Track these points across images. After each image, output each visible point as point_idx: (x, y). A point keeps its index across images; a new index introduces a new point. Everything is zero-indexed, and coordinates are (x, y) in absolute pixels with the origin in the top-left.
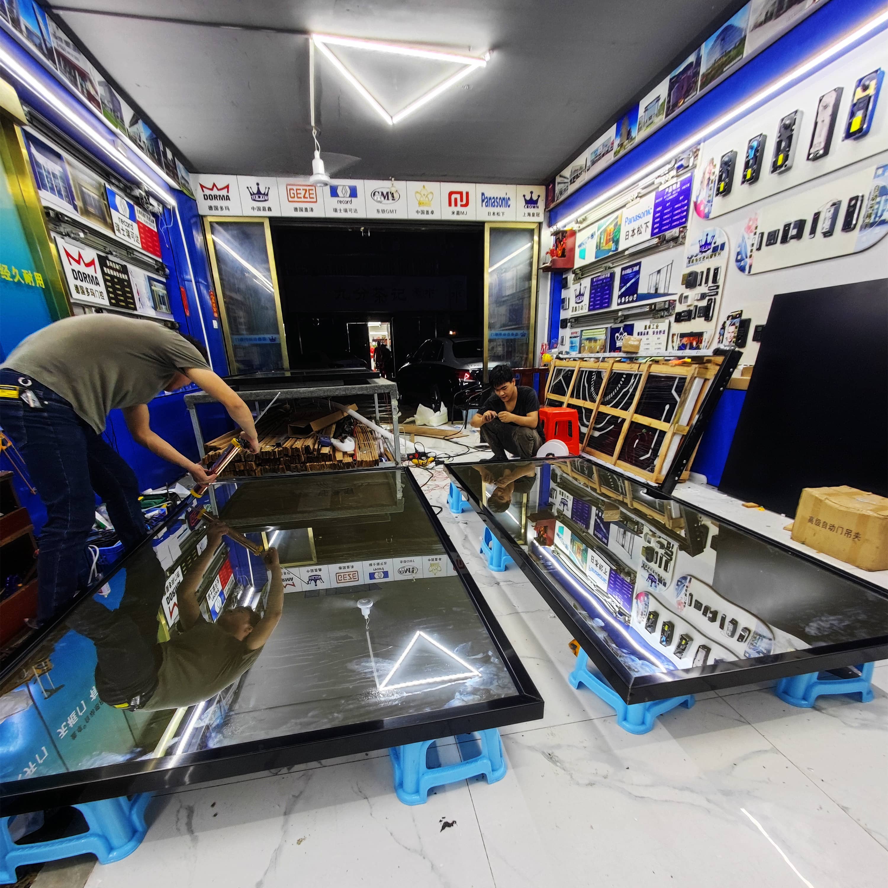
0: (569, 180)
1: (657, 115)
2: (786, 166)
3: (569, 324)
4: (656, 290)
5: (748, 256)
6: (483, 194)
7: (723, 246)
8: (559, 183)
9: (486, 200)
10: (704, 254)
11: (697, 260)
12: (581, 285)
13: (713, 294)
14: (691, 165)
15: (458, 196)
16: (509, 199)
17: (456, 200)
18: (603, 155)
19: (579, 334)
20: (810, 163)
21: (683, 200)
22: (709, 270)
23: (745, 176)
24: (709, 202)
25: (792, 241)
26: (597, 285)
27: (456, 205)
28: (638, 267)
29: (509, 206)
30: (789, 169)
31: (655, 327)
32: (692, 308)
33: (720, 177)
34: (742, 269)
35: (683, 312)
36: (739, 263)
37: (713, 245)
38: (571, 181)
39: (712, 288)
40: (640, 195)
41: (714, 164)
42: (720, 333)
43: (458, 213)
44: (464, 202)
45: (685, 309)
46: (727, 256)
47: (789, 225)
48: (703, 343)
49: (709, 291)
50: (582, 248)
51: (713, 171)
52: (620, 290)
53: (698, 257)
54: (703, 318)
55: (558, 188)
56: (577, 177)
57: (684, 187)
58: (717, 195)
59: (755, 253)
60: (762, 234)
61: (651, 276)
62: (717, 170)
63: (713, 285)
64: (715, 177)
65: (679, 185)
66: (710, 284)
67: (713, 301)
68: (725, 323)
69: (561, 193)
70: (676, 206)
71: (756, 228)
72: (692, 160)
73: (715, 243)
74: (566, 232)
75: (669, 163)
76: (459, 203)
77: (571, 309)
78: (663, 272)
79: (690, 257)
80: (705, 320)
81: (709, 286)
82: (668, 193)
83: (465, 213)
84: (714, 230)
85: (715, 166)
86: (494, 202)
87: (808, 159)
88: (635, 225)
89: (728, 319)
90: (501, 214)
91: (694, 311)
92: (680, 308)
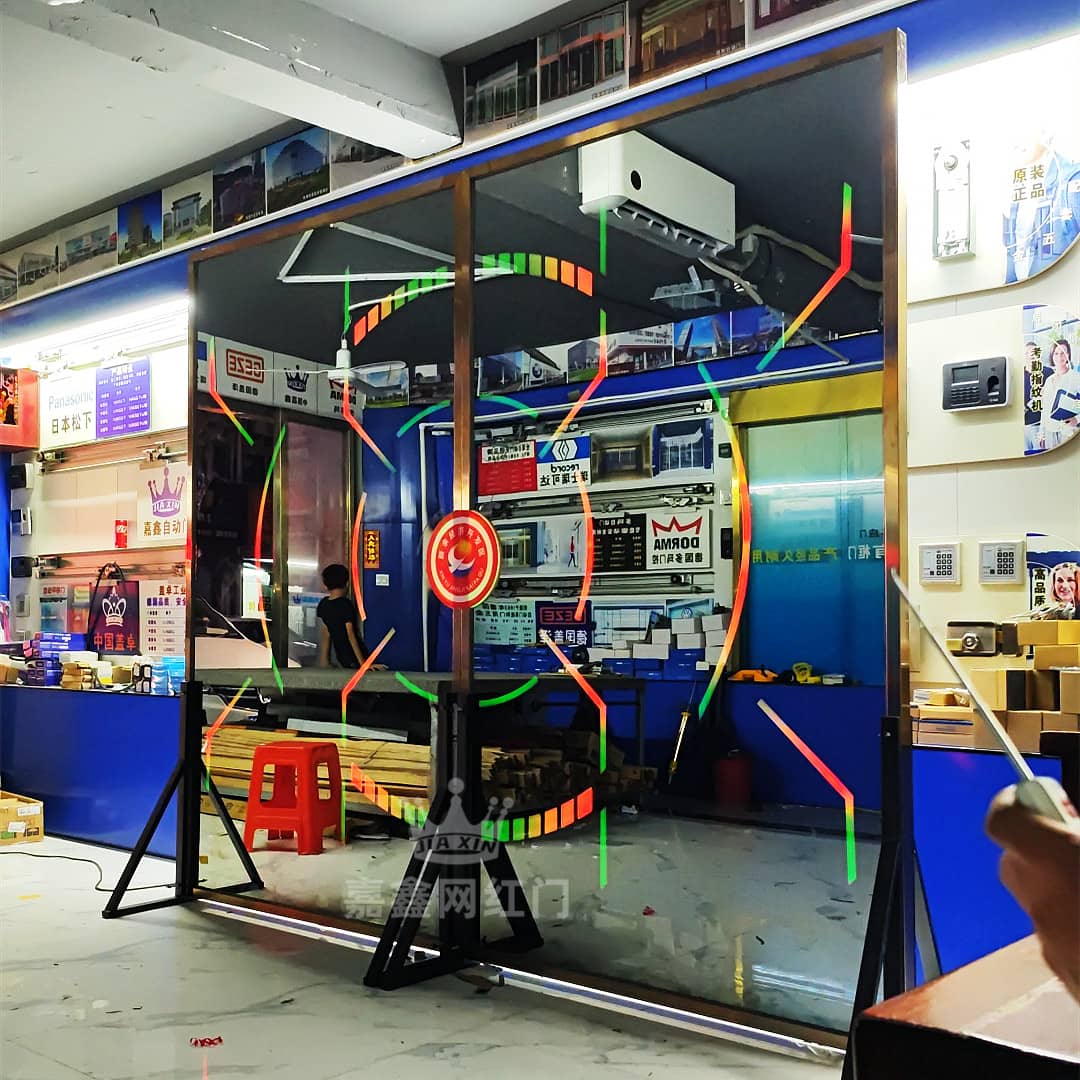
0: (17, 277)
1: (197, 221)
18: (95, 253)
56: (38, 275)
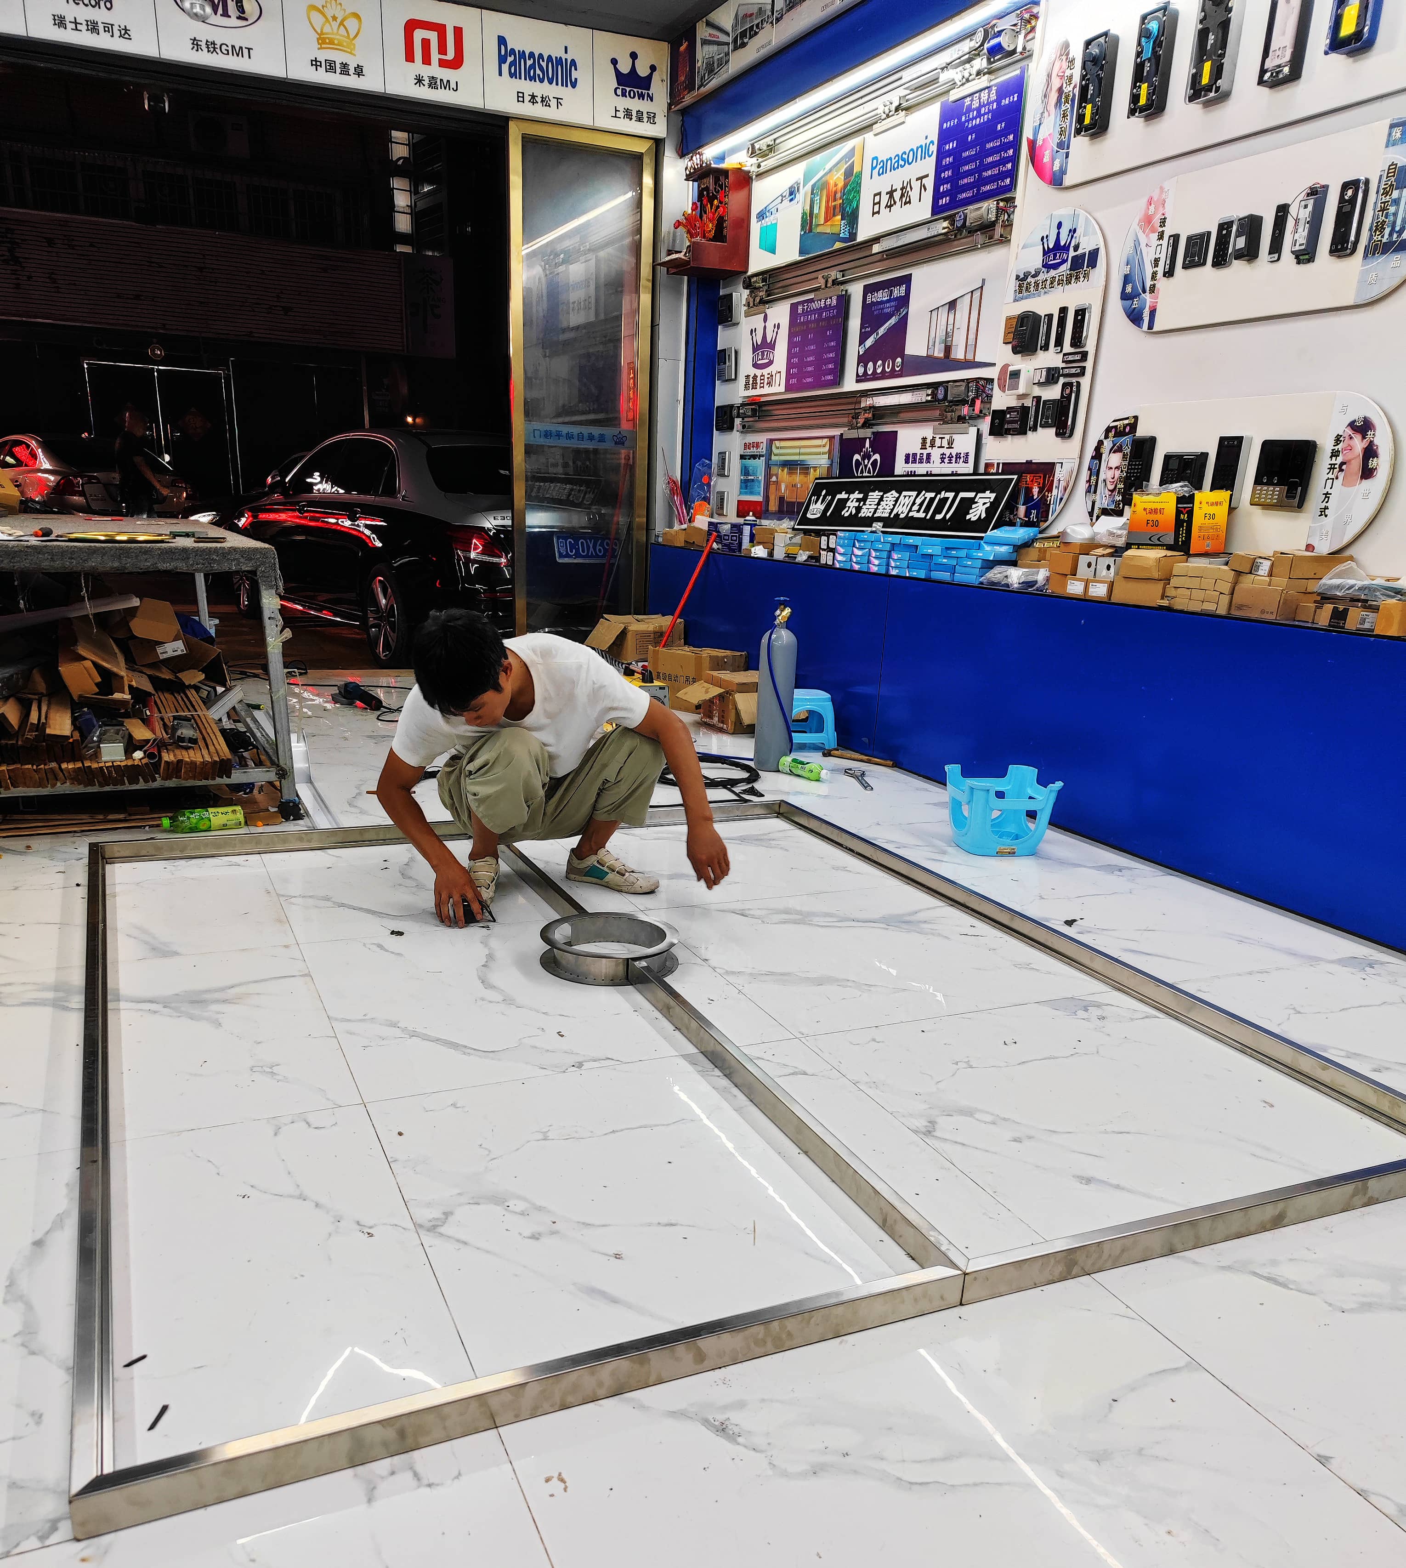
0: (730, 40)
2: (1217, 91)
3: (738, 421)
4: (948, 349)
5: (1148, 289)
6: (502, 41)
7: (1094, 255)
8: (705, 42)
9: (510, 59)
10: (1053, 273)
11: (1037, 284)
12: (765, 320)
13: (1073, 371)
14: (1019, 49)
15: (433, 36)
16: (573, 63)
17: (426, 43)
19: (763, 450)
20: (1265, 90)
21: (1004, 133)
22: (1063, 310)
23: (1135, 98)
24: (1061, 145)
25: (1236, 263)
26: (808, 322)
27: (427, 60)
28: (904, 287)
29: (574, 85)
30: (1224, 96)
31: (945, 443)
32: (1028, 403)
33: (1084, 90)
34: (1135, 317)
35: (1010, 409)
36: (1129, 302)
37: (1072, 253)
38: (735, 41)
39: (1070, 358)
40: (905, 105)
41: (1071, 56)
42: (1090, 469)
43: (433, 83)
44: (450, 55)
45: (1013, 403)
46: (1102, 283)
47: (1230, 224)
48: (1055, 491)
49: (1064, 365)
50: (768, 221)
51: (1068, 73)
52: (862, 341)
53: (1041, 277)
54: (1053, 430)
55: (703, 54)
56: (752, 33)
57: (1006, 101)
58: (1078, 132)
59: (1162, 283)
60: (1176, 238)
61: (934, 313)
62: (1077, 73)
63: (1072, 350)
64: (1073, 89)
65: (993, 97)
66: (1067, 347)
67: (1074, 389)
68: (1100, 443)
69: (711, 70)
70: (990, 145)
71: (1163, 222)
72: (1021, 37)
73: (1076, 248)
74: (725, 173)
75: (969, 35)
76: (435, 56)
77: (742, 380)
78: (963, 307)
79: (1022, 276)
80: (1058, 434)
81: (1064, 351)
82: (970, 109)
83: (453, 85)
84: (1075, 216)
85: (1072, 62)
86: (533, 66)
87: (1261, 82)
88: (895, 179)
89: (1106, 437)
90: (553, 103)
91: (1032, 412)
92: (1001, 400)
